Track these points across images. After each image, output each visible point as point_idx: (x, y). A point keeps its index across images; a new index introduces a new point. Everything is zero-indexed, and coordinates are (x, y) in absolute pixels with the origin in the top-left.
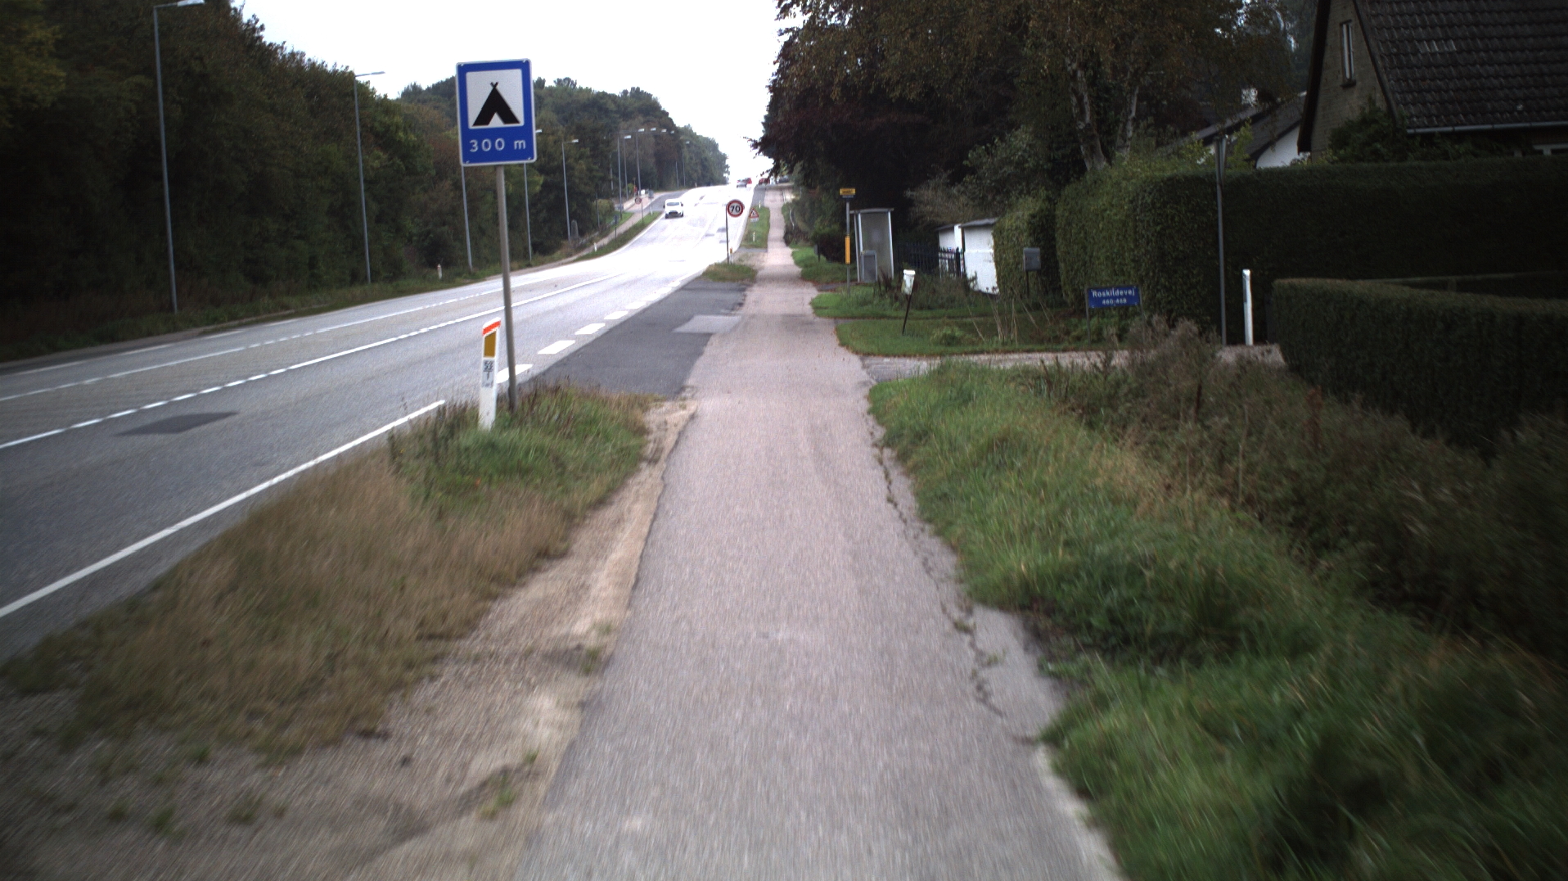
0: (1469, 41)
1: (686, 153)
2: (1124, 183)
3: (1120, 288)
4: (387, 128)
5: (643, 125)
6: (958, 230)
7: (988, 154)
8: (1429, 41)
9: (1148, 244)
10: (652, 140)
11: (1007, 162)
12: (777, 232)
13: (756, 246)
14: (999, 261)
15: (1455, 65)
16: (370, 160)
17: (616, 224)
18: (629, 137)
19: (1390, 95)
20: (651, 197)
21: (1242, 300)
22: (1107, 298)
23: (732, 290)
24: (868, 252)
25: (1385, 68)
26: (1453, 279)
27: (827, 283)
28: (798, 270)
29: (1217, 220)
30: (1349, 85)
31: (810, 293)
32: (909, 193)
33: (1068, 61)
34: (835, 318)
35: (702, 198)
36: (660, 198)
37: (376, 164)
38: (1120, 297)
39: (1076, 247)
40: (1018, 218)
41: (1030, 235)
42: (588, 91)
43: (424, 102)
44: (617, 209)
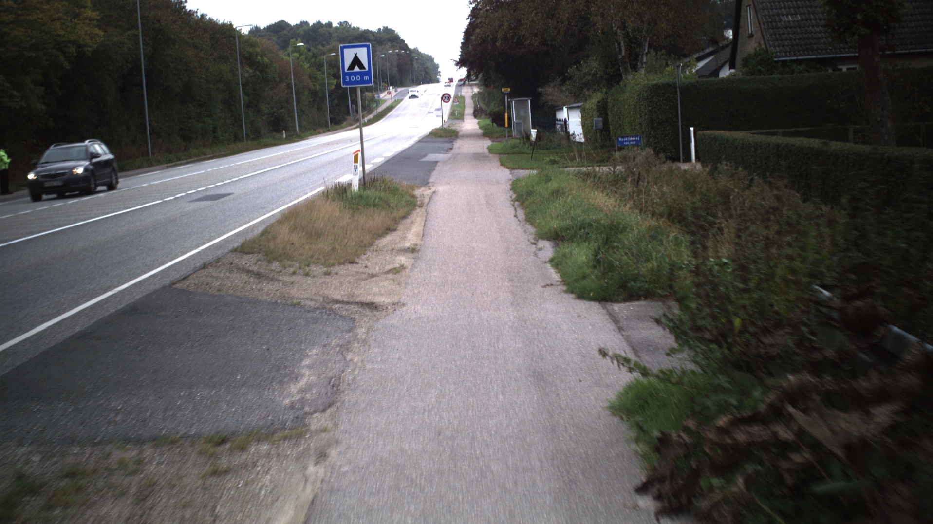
0: (807, 15)
1: (416, 65)
2: (635, 87)
3: (632, 137)
4: (251, 55)
5: (390, 48)
6: (565, 110)
7: (578, 69)
8: (787, 15)
9: (645, 116)
10: (396, 57)
11: (586, 74)
12: (469, 110)
13: (457, 119)
14: (584, 125)
15: (800, 27)
16: (244, 73)
17: (377, 106)
18: (383, 56)
19: (767, 42)
20: (396, 91)
21: (690, 142)
22: (626, 141)
23: (447, 142)
24: (518, 121)
25: (765, 29)
26: (781, 130)
27: (497, 138)
28: (481, 131)
29: (677, 104)
30: (751, 36)
31: (487, 143)
32: (540, 89)
33: (613, 25)
34: (499, 154)
35: (425, 91)
36: (401, 91)
37: (247, 75)
38: (632, 141)
39: (616, 117)
40: (592, 103)
41: (597, 111)
42: (358, 29)
43: (262, 36)
44: (376, 98)
